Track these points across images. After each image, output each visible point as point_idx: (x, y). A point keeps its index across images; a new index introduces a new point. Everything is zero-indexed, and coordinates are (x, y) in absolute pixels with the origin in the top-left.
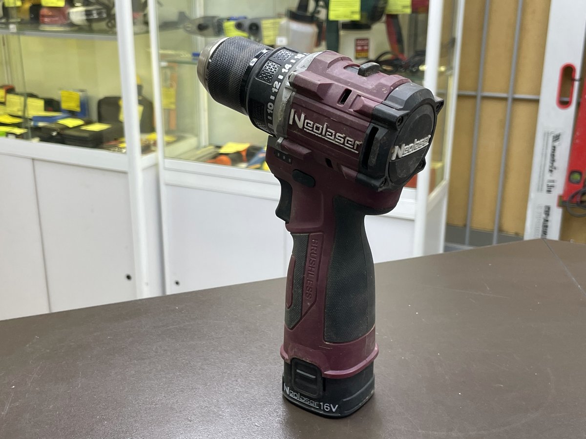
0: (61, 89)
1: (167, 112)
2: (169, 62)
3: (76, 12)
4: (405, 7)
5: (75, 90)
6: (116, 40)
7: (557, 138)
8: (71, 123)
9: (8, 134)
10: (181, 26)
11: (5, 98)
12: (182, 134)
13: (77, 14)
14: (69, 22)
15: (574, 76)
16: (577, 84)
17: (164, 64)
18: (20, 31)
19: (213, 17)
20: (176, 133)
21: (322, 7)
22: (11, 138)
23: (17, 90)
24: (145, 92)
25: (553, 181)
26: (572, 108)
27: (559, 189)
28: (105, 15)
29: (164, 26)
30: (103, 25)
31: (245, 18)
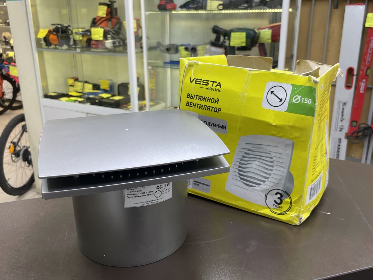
0: (100, 79)
1: (151, 90)
2: (152, 66)
3: (108, 42)
4: (268, 39)
5: (107, 80)
6: (127, 56)
7: (345, 104)
8: (105, 96)
9: (75, 101)
10: (158, 49)
11: (74, 83)
12: (158, 101)
13: (109, 43)
14: (105, 47)
15: (354, 73)
16: (355, 77)
17: (150, 67)
18: (82, 52)
19: (174, 45)
20: (155, 100)
21: (227, 39)
22: (77, 103)
23: (80, 79)
24: (140, 81)
25: (343, 126)
26: (352, 90)
27: (346, 130)
28: (122, 44)
29: (150, 49)
30: (121, 48)
31: (189, 45)
